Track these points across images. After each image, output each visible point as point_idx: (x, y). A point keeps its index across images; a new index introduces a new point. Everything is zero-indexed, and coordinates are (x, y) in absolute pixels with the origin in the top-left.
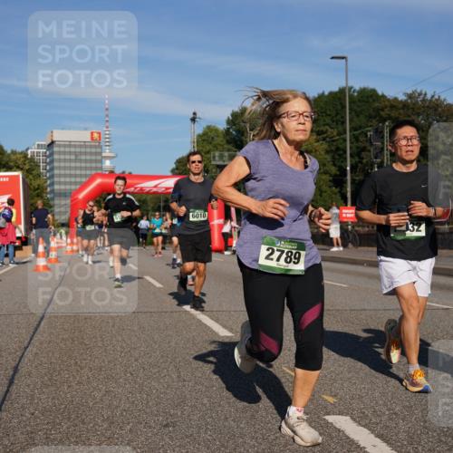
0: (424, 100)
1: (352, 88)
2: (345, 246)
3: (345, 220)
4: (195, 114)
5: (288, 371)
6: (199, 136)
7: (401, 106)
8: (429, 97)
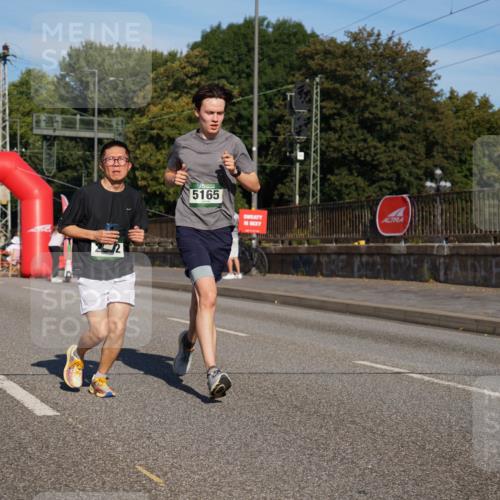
0: (376, 45)
1: (264, 19)
2: (245, 271)
3: (247, 231)
4: (6, 48)
5: (145, 472)
6: (14, 85)
7: (339, 52)
8: (384, 39)
